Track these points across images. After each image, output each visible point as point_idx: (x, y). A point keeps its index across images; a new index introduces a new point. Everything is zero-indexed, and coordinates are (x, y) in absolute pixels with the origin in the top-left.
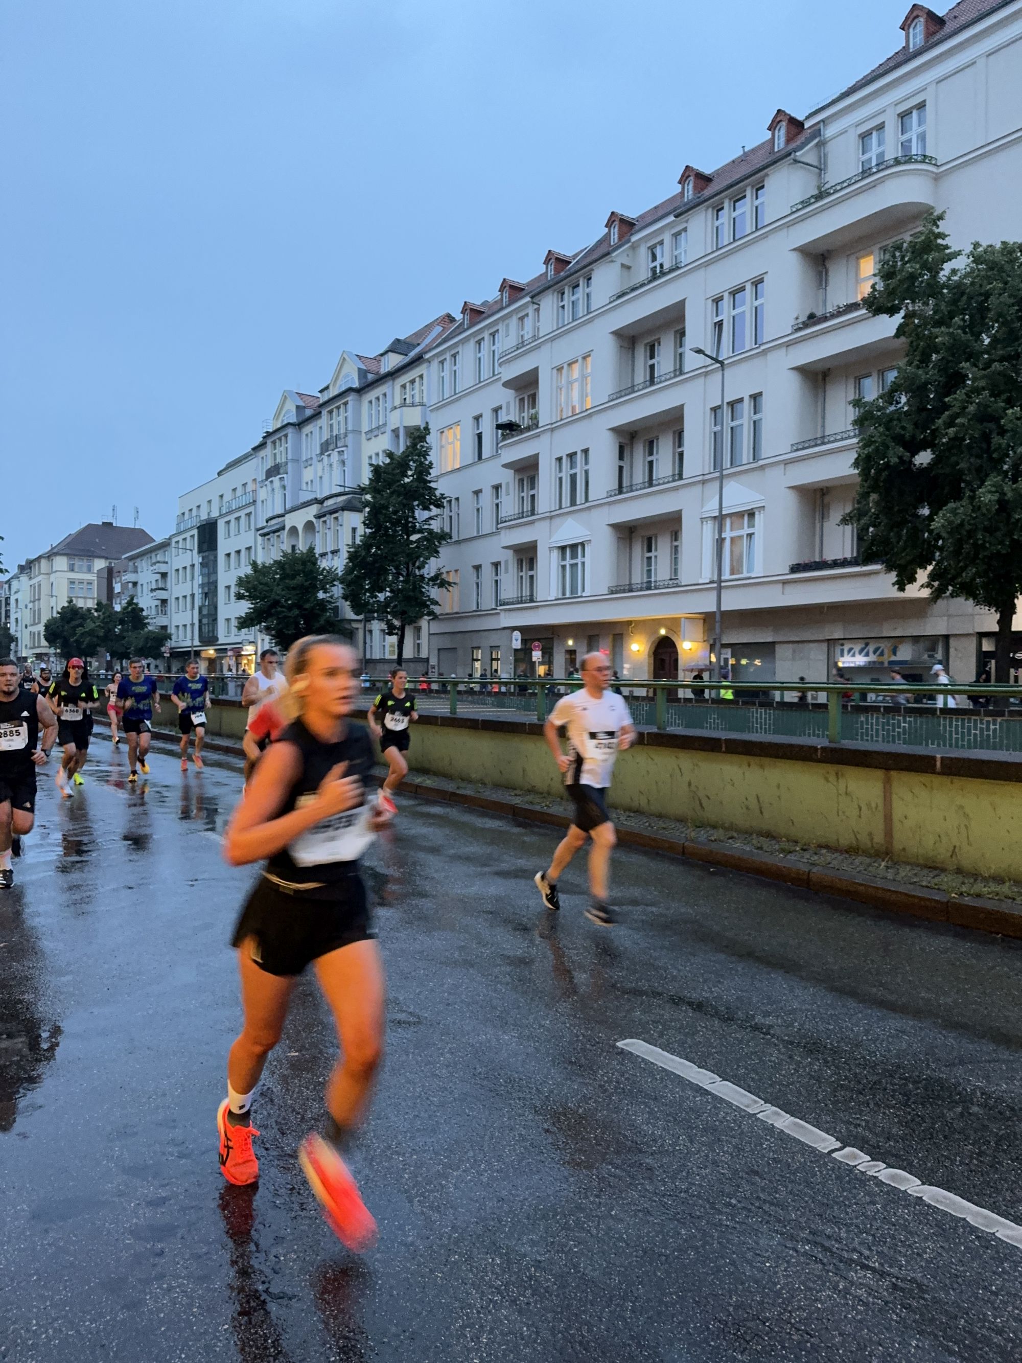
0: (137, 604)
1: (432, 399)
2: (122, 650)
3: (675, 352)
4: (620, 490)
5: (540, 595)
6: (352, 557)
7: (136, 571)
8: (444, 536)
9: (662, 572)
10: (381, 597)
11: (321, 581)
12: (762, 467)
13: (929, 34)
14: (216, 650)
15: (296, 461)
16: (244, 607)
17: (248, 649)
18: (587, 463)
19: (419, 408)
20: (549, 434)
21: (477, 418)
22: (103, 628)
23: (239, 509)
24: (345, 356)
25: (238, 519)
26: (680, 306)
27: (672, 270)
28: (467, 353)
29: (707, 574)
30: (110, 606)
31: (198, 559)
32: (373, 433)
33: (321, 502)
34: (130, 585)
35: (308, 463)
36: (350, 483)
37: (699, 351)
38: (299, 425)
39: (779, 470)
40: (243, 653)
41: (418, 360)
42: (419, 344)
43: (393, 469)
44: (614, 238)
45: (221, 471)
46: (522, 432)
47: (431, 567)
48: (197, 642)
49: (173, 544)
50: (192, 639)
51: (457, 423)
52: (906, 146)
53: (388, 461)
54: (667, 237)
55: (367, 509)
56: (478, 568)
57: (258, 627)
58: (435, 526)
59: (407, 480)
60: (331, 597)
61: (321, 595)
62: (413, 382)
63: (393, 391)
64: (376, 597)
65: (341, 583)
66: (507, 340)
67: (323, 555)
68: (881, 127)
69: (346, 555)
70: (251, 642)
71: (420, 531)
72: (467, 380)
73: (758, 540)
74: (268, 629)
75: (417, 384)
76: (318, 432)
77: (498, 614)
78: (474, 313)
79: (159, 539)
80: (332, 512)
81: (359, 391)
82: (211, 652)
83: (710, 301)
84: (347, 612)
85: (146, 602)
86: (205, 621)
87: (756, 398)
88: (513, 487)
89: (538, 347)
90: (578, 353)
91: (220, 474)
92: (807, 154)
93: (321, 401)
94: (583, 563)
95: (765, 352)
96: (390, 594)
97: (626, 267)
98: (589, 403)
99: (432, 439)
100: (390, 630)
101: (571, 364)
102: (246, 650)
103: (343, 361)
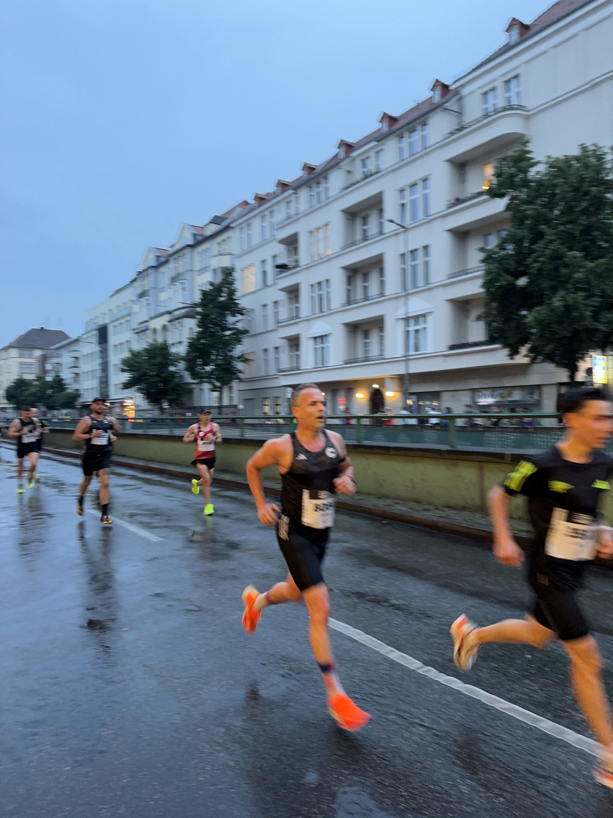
0: (60, 376)
1: (236, 250)
2: (53, 404)
3: (379, 221)
4: (349, 303)
5: (302, 366)
6: (190, 345)
7: (59, 357)
8: (245, 332)
9: (374, 351)
10: (208, 368)
11: (172, 360)
12: (430, 289)
13: (521, 34)
15: (155, 288)
16: (126, 377)
17: (128, 402)
18: (328, 288)
19: (229, 256)
20: (305, 271)
21: (263, 262)
22: (39, 391)
23: (123, 317)
24: (184, 226)
25: (121, 324)
26: (380, 195)
27: (377, 173)
28: (256, 223)
29: (400, 352)
30: (44, 378)
31: (97, 348)
32: (203, 270)
33: (170, 313)
34: (56, 365)
35: (162, 290)
36: (189, 301)
37: (391, 221)
38: (157, 267)
39: (440, 290)
40: (124, 404)
41: (227, 228)
42: (228, 218)
43: (214, 293)
44: (342, 155)
46: (290, 269)
47: (238, 350)
49: (82, 340)
51: (251, 265)
52: (509, 99)
53: (211, 288)
54: (372, 154)
55: (200, 317)
56: (265, 350)
57: (135, 388)
58: (240, 326)
59: (222, 299)
60: (178, 369)
61: (172, 368)
62: (224, 241)
63: (213, 246)
64: (204, 369)
65: (184, 361)
66: (280, 215)
67: (173, 344)
68: (494, 89)
69: (187, 344)
70: (131, 398)
71: (230, 329)
72: (256, 240)
73: (429, 331)
74: (140, 390)
75: (227, 242)
76: (169, 271)
77: (278, 377)
78: (261, 200)
79: (73, 337)
80: (178, 319)
81: (193, 246)
83: (397, 192)
84: (188, 378)
85: (66, 375)
86: (102, 386)
87: (426, 248)
88: (286, 302)
89: (297, 220)
90: (322, 223)
91: (111, 296)
92: (452, 105)
93: (171, 253)
94: (328, 346)
95: (430, 222)
96: (214, 367)
97: (349, 172)
98: (330, 252)
99: (236, 275)
100: (214, 389)
101: (318, 229)
102: (126, 403)
103: (183, 229)
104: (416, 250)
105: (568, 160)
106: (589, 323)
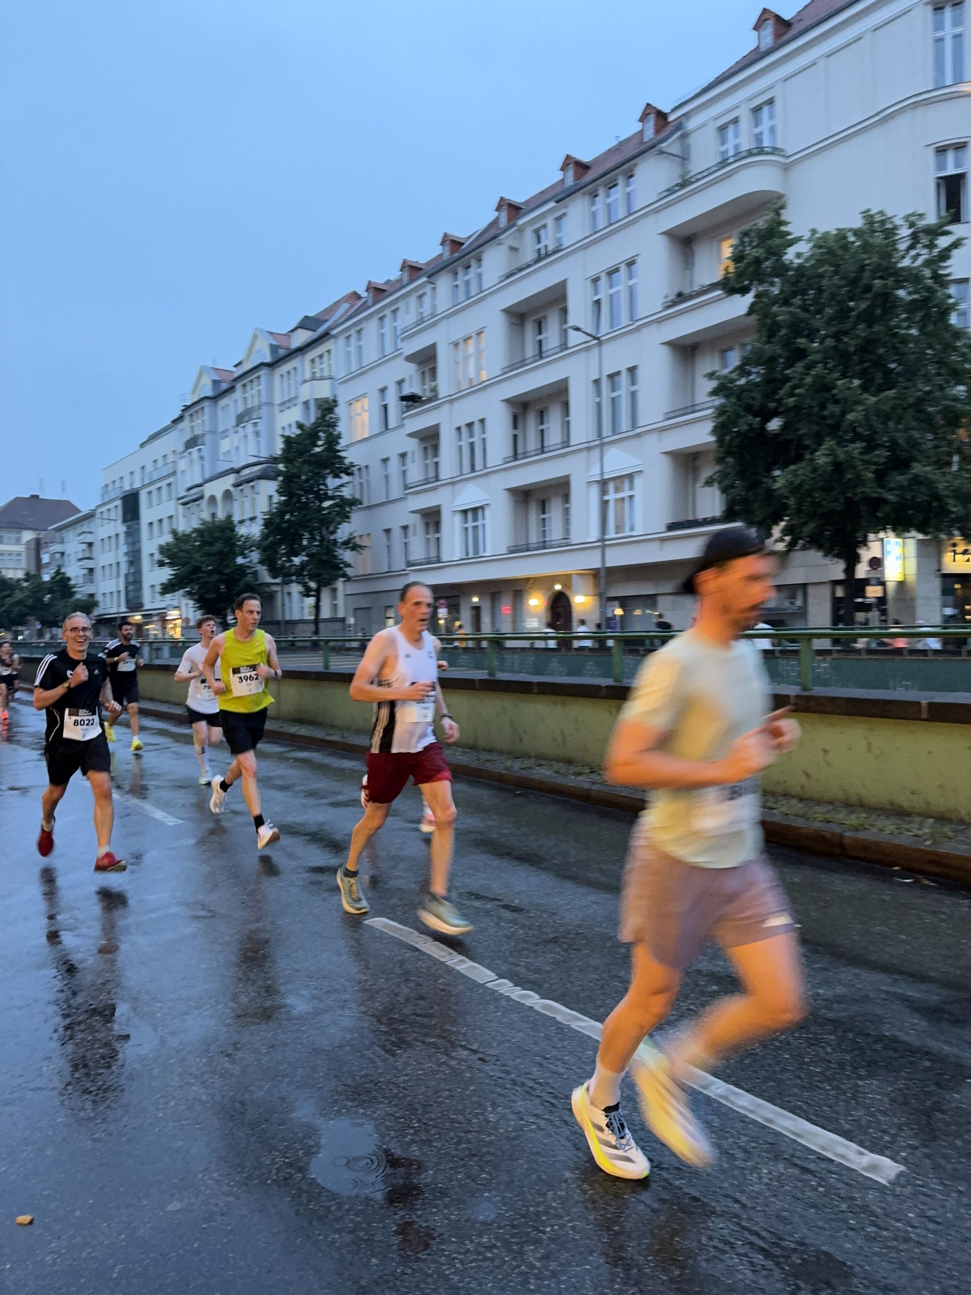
0: (64, 573)
1: (340, 372)
2: (51, 618)
3: (561, 328)
4: (515, 457)
5: (445, 557)
6: (268, 524)
7: (62, 542)
8: (354, 502)
9: (555, 532)
10: (297, 560)
11: (240, 546)
12: (639, 435)
13: (778, 35)
14: (143, 615)
15: (213, 432)
16: (166, 574)
17: (173, 614)
18: (484, 432)
19: (328, 381)
20: (447, 406)
21: (383, 390)
22: (31, 598)
23: (160, 479)
24: (257, 333)
25: (159, 489)
26: (562, 286)
27: (555, 252)
28: (371, 329)
29: (594, 534)
30: (38, 576)
31: (121, 529)
32: (287, 404)
33: (237, 471)
34: (58, 556)
35: (225, 434)
36: (265, 454)
37: (577, 329)
38: (215, 399)
39: (654, 437)
40: (167, 618)
41: (325, 336)
42: (326, 321)
43: (304, 440)
44: (503, 222)
45: (144, 443)
46: (424, 403)
47: (343, 532)
48: (123, 609)
49: (98, 515)
50: (119, 606)
51: (364, 395)
52: (758, 138)
53: (299, 432)
54: (550, 221)
55: (281, 478)
56: (388, 531)
57: (181, 592)
58: (346, 493)
59: (317, 450)
60: (250, 562)
61: (240, 560)
62: (321, 356)
63: (303, 365)
64: (292, 561)
65: (258, 548)
66: (407, 317)
67: (242, 522)
68: (735, 121)
69: (261, 522)
70: (176, 607)
71: (331, 498)
72: (371, 355)
73: (637, 501)
74: (189, 593)
75: (325, 358)
76: (233, 404)
77: (407, 574)
78: (378, 292)
79: (85, 509)
80: (249, 481)
81: (272, 365)
82: (138, 618)
83: (589, 281)
84: (265, 577)
85: (74, 571)
86: (131, 588)
87: (632, 370)
88: (418, 455)
89: (435, 324)
90: (471, 329)
91: (142, 445)
92: (671, 145)
93: (236, 375)
94: (484, 525)
95: (638, 329)
96: (306, 558)
97: (513, 249)
98: (484, 376)
99: (340, 411)
100: (307, 593)
101: (466, 340)
102: (171, 615)
103: (255, 337)
104: (618, 373)
105: (841, 235)
106: (872, 490)
